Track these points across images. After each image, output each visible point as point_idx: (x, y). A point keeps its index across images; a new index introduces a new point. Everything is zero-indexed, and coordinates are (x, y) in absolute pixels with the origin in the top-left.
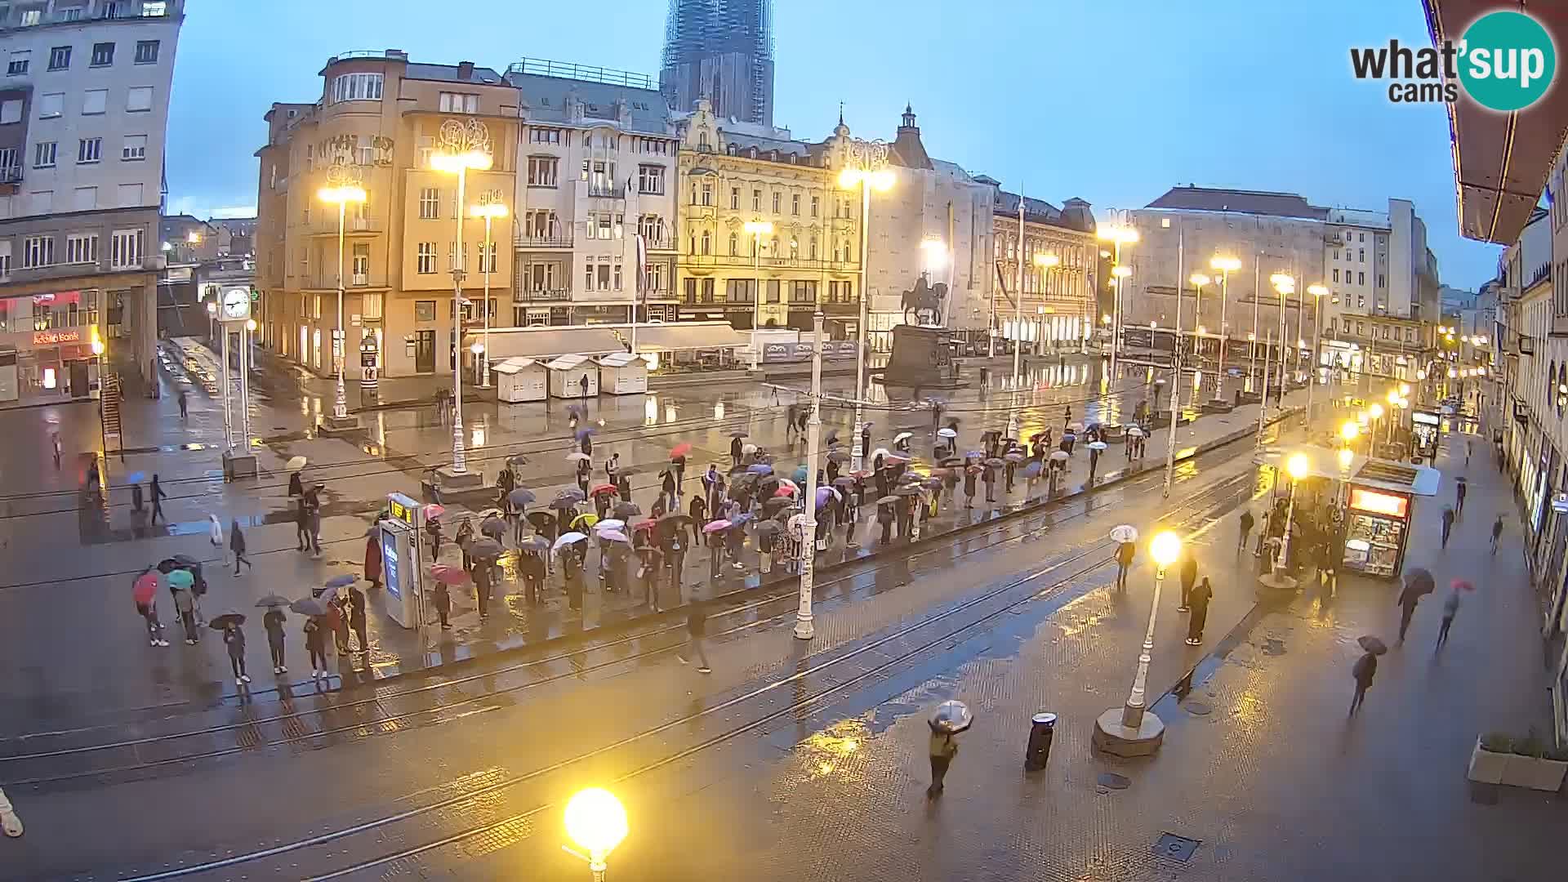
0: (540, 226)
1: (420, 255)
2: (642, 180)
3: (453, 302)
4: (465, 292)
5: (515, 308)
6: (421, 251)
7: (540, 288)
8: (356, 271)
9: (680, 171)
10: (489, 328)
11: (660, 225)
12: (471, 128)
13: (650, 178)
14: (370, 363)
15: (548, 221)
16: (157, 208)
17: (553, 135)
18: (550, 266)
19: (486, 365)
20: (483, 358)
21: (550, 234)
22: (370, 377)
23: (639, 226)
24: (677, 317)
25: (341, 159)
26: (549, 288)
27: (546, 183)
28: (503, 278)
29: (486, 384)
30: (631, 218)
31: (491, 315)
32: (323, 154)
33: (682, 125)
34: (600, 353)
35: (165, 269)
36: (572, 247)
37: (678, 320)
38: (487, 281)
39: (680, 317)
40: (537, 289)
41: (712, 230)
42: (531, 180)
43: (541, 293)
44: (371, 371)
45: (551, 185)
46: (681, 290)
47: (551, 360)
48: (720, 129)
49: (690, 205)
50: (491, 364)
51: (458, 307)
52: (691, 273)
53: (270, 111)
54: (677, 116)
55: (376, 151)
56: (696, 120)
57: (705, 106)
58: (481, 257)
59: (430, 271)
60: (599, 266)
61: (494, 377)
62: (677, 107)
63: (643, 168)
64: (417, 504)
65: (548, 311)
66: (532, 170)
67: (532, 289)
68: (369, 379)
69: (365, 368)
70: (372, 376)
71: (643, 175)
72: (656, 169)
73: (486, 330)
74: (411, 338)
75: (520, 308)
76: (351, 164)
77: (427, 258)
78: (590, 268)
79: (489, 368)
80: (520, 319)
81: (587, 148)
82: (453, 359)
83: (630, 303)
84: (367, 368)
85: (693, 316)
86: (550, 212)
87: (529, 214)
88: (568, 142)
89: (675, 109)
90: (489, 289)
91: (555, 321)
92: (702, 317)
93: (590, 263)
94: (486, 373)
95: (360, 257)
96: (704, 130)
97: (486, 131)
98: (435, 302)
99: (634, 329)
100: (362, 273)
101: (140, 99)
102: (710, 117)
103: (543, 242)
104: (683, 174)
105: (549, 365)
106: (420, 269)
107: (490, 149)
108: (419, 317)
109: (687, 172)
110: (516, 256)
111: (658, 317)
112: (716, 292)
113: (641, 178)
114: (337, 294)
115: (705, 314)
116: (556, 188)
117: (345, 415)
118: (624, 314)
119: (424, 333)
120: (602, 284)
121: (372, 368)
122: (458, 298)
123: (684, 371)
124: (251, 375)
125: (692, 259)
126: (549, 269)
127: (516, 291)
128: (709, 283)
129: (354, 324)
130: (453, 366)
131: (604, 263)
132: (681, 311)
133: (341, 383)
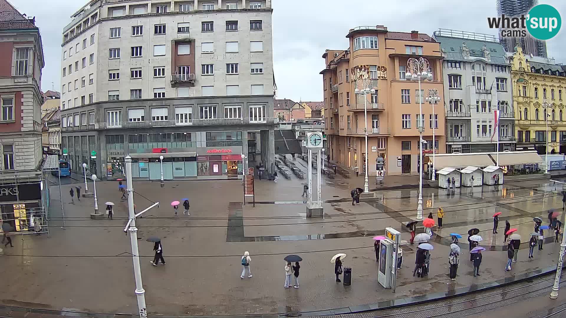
0: (456, 107)
1: (403, 120)
2: (498, 85)
3: (419, 142)
4: (424, 138)
5: (446, 145)
6: (403, 118)
7: (457, 136)
8: (373, 127)
9: (513, 81)
10: (435, 154)
11: (507, 106)
12: (421, 62)
13: (501, 84)
14: (380, 169)
15: (459, 104)
16: (272, 96)
17: (457, 65)
18: (461, 126)
19: (434, 171)
20: (433, 167)
21: (461, 111)
22: (380, 175)
23: (498, 106)
24: (515, 149)
25: (362, 76)
26: (461, 136)
27: (457, 87)
28: (441, 131)
29: (433, 179)
30: (495, 103)
31: (436, 148)
32: (354, 74)
33: (511, 58)
34: (483, 166)
35: (278, 124)
36: (470, 117)
37: (516, 150)
38: (434, 133)
39: (517, 149)
40: (456, 136)
41: (528, 108)
42: (450, 86)
43: (458, 138)
44: (381, 172)
45: (459, 88)
46: (517, 137)
47: (462, 169)
48: (527, 60)
49: (518, 97)
50: (436, 171)
51: (421, 144)
52: (521, 128)
53: (325, 54)
54: (509, 54)
55: (378, 72)
56: (516, 57)
57: (520, 50)
58: (431, 121)
59: (408, 127)
60: (483, 125)
61: (437, 176)
62: (508, 50)
63: (497, 79)
64: (399, 233)
65: (461, 146)
66: (450, 82)
67: (454, 136)
68: (380, 176)
69: (378, 171)
70: (381, 174)
71: (498, 83)
72: (503, 80)
73: (434, 155)
74: (399, 158)
75: (449, 145)
76: (368, 78)
77: (406, 121)
78: (478, 126)
79: (435, 172)
80: (449, 149)
81: (473, 71)
82: (419, 168)
83: (496, 143)
84: (379, 171)
85: (522, 149)
86: (460, 100)
87: (451, 102)
88: (465, 68)
89: (507, 51)
90: (435, 136)
91: (464, 151)
92: (525, 149)
93: (478, 124)
94: (434, 174)
95: (375, 121)
96: (520, 61)
97: (428, 63)
98: (410, 141)
99: (498, 154)
100: (376, 128)
101: (257, 47)
102: (522, 55)
103: (458, 114)
104: (514, 82)
105: (462, 171)
106: (403, 127)
107: (431, 71)
108: (403, 148)
109: (516, 81)
110: (446, 120)
111: (508, 149)
112: (531, 137)
113: (497, 84)
114: (365, 137)
115: (527, 148)
116: (461, 89)
117: (368, 192)
118: (494, 148)
119: (406, 156)
120: (484, 134)
121: (382, 171)
122: (422, 140)
123: (519, 174)
124: (323, 172)
125: (521, 122)
126: (461, 127)
127: (447, 138)
128: (528, 133)
129: (373, 151)
130: (419, 171)
131: (484, 124)
132: (517, 146)
133: (366, 177)
